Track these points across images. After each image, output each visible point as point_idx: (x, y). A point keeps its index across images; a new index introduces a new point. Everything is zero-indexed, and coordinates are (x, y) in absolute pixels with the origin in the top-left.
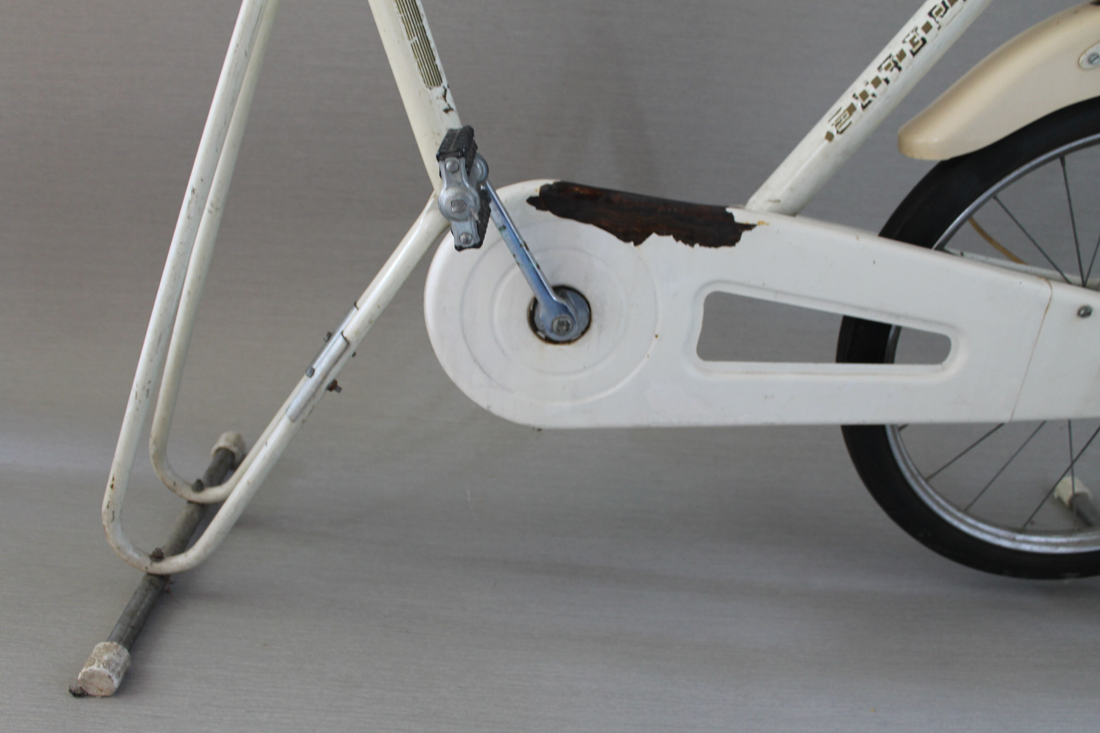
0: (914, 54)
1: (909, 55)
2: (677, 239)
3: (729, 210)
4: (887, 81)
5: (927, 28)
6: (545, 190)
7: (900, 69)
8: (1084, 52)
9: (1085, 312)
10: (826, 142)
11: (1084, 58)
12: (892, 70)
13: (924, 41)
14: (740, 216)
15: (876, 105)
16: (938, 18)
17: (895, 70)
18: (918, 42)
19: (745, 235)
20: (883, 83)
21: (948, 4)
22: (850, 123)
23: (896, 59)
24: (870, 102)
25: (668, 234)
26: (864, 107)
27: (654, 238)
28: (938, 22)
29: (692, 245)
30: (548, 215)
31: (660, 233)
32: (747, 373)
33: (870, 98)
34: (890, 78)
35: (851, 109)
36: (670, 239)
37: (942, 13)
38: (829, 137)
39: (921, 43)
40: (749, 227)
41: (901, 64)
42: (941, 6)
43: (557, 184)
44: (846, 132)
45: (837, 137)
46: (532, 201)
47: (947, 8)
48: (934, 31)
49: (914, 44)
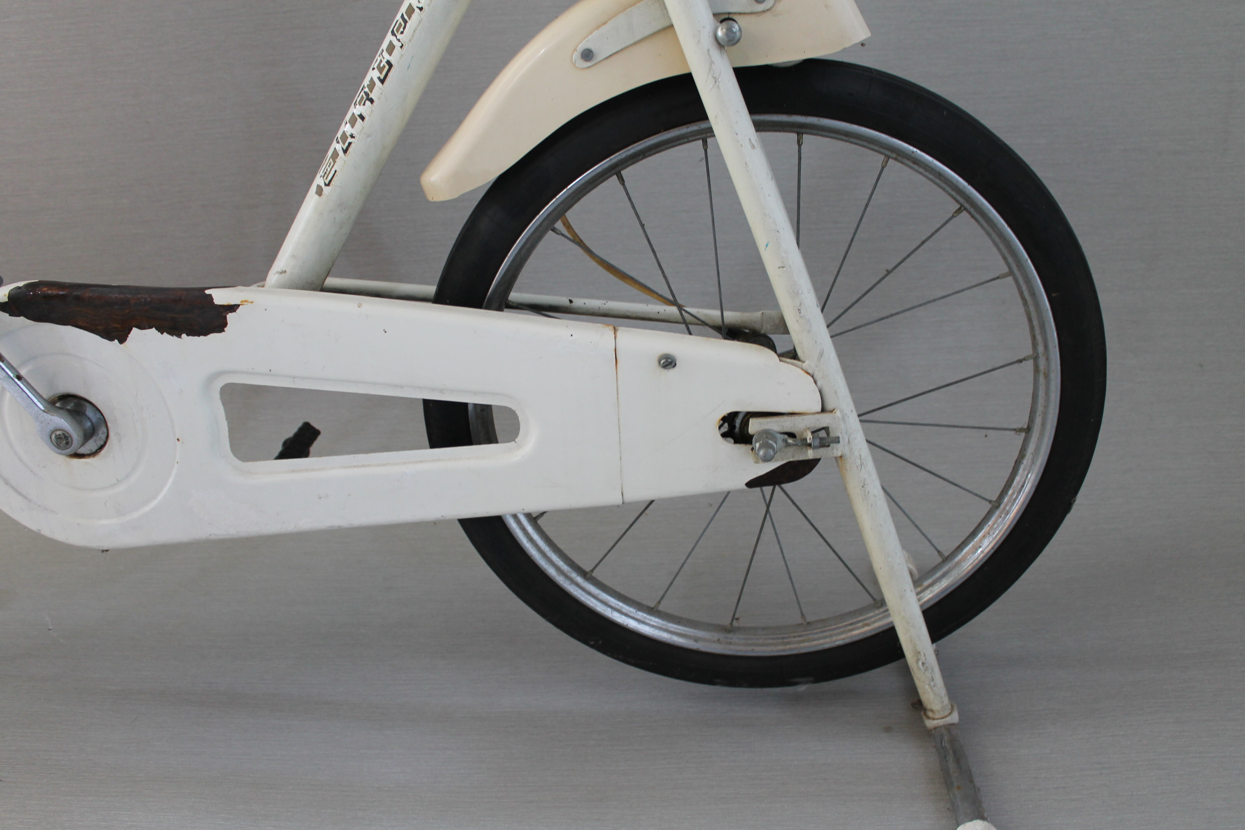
0: (382, 81)
1: (378, 83)
2: (161, 330)
3: (207, 292)
4: (362, 118)
5: (391, 49)
6: (17, 294)
7: (372, 101)
8: (576, 48)
9: (668, 362)
10: (317, 196)
11: (577, 55)
12: (364, 104)
13: (389, 63)
14: (219, 297)
15: (356, 147)
16: (400, 35)
17: (368, 103)
18: (384, 66)
19: (231, 318)
20: (359, 120)
21: (406, 17)
22: (336, 171)
23: (366, 90)
24: (350, 144)
25: (150, 327)
26: (345, 151)
27: (135, 332)
28: (399, 40)
29: (179, 336)
30: (21, 320)
31: (141, 327)
32: (293, 471)
33: (350, 140)
34: (364, 115)
35: (335, 156)
37: (402, 29)
38: (319, 191)
39: (387, 67)
40: (233, 308)
41: (371, 96)
42: (401, 21)
43: (26, 287)
44: (332, 182)
45: (326, 190)
47: (405, 22)
48: (397, 51)
49: (381, 70)
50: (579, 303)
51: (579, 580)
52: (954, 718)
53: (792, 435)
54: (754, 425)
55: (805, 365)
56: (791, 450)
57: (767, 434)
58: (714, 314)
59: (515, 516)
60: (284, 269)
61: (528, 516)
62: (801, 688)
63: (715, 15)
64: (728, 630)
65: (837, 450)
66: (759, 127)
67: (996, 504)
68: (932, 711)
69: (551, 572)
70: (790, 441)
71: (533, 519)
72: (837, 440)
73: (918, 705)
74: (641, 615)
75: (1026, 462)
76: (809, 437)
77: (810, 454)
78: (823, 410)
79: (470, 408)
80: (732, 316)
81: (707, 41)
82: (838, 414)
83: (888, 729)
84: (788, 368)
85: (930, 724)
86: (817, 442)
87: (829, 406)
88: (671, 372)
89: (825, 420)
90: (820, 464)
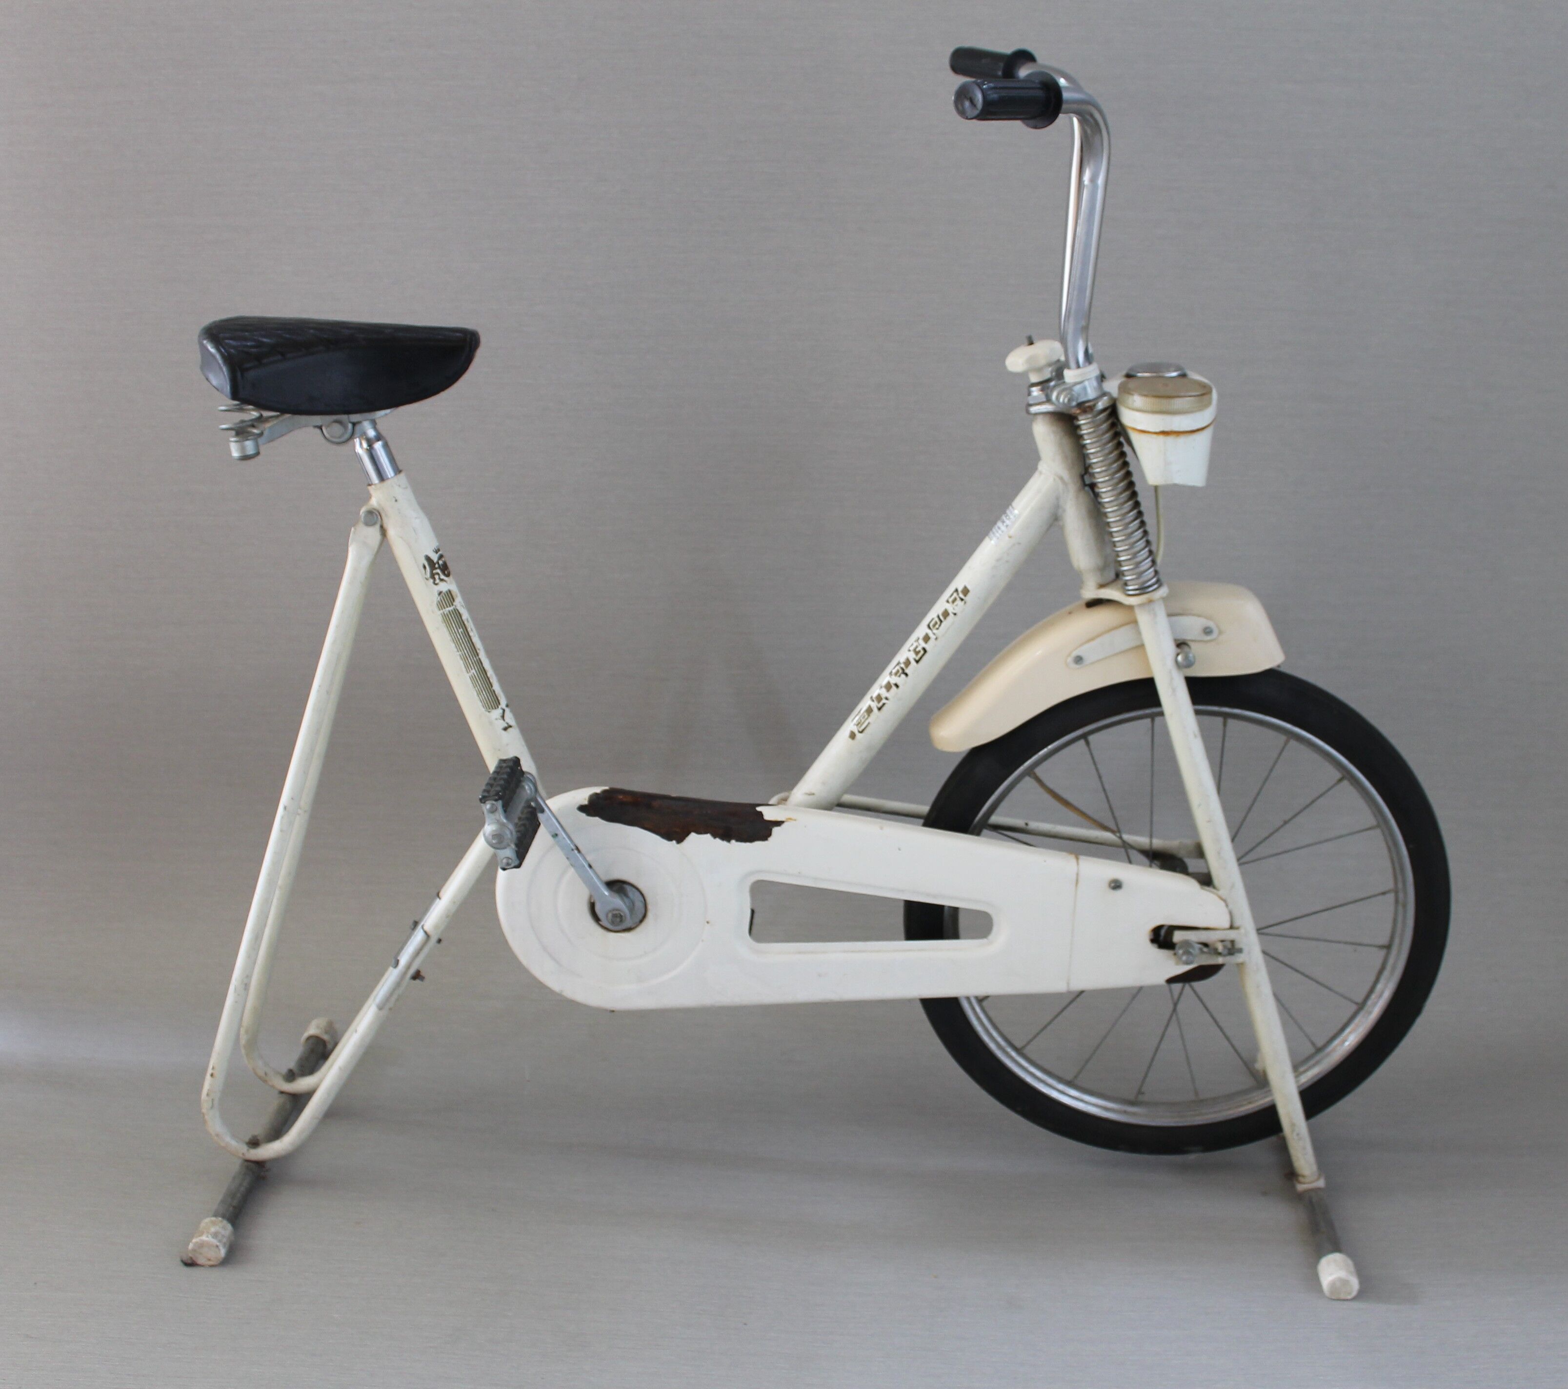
0: (917, 662)
1: (913, 663)
2: (715, 836)
3: (759, 809)
4: (897, 686)
5: (927, 639)
6: (594, 798)
7: (906, 675)
8: (1069, 655)
9: (1116, 885)
10: (850, 740)
11: (1070, 660)
12: (900, 676)
13: (925, 650)
14: (769, 813)
15: (889, 706)
16: (935, 631)
17: (903, 676)
18: (919, 651)
19: (776, 830)
20: (894, 688)
21: (942, 618)
22: (869, 723)
23: (903, 666)
24: (884, 704)
25: (706, 833)
26: (879, 709)
27: (693, 836)
28: (934, 634)
29: (729, 841)
30: (597, 819)
31: (699, 832)
32: (800, 953)
33: (884, 701)
34: (899, 684)
35: (869, 711)
36: (708, 837)
37: (937, 626)
38: (853, 736)
39: (922, 652)
40: (778, 823)
41: (907, 671)
42: (937, 619)
43: (605, 792)
44: (865, 731)
45: (858, 736)
46: (582, 808)
47: (941, 621)
48: (932, 641)
49: (917, 653)
50: (1034, 825)
51: (1013, 1054)
52: (1321, 1183)
53: (1206, 945)
54: (1178, 936)
55: (1221, 893)
56: (1204, 956)
57: (1187, 944)
58: (1142, 840)
59: (968, 998)
60: (813, 791)
61: (977, 998)
62: (1192, 1157)
63: (1175, 640)
64: (1132, 1103)
65: (1239, 958)
66: (1197, 713)
67: (1361, 1006)
68: (1303, 1176)
69: (992, 1046)
70: (1205, 950)
71: (981, 1000)
72: (1240, 951)
73: (1291, 1174)
74: (1061, 1087)
75: (1386, 973)
76: (1220, 948)
77: (1220, 960)
78: (1232, 927)
79: (946, 909)
80: (1158, 843)
81: (1170, 663)
82: (1242, 931)
83: (1265, 1194)
84: (1205, 894)
85: (1300, 1187)
86: (1226, 952)
87: (1237, 923)
88: (1118, 893)
89: (1232, 935)
90: (1225, 968)
